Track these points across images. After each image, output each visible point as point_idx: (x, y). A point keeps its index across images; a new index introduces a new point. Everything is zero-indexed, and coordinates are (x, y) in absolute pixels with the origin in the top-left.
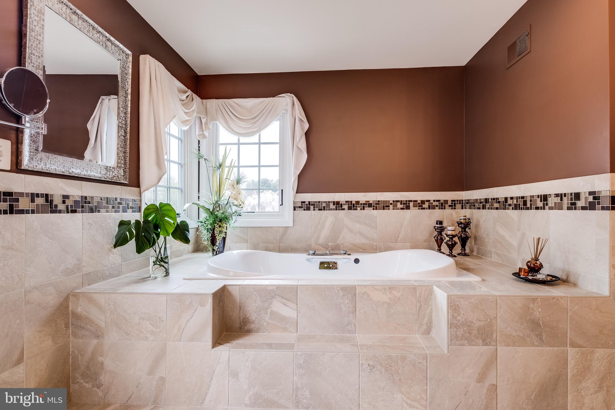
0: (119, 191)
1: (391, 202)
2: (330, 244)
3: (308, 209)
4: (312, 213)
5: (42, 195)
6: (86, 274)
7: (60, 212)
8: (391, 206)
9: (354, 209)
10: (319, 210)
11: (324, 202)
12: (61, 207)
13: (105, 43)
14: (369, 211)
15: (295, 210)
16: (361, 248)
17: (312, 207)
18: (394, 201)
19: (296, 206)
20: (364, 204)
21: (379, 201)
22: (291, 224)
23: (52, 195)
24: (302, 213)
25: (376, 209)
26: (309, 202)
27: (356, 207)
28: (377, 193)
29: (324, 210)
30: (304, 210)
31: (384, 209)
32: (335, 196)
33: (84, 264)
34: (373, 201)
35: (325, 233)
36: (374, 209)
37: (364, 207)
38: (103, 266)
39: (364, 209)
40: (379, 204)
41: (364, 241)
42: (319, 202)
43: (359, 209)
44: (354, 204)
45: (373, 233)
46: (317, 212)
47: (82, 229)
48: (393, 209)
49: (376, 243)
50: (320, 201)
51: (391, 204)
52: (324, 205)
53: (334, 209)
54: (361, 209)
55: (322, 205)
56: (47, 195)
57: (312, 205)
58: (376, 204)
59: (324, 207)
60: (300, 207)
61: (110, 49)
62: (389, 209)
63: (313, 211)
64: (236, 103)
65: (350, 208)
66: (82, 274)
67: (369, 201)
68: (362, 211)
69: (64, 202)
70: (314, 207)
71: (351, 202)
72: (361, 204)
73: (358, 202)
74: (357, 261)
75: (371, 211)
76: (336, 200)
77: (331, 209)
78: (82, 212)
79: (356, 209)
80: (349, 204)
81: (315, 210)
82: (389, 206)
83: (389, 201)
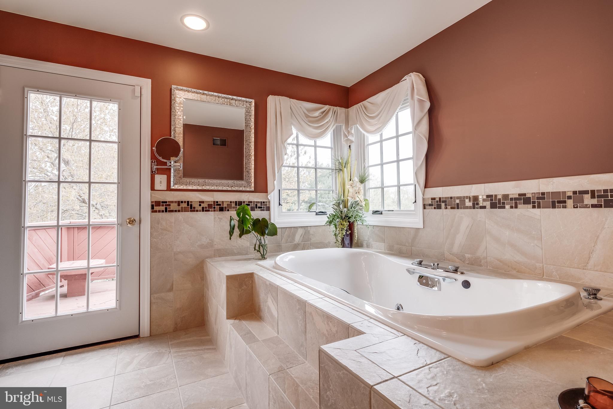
0: (247, 197)
1: (569, 194)
2: (467, 256)
3: (439, 207)
4: (444, 212)
5: (185, 202)
6: (217, 250)
7: (197, 211)
8: (570, 202)
9: (500, 208)
10: (452, 208)
11: (458, 198)
12: (198, 208)
13: (230, 102)
14: (525, 210)
15: (424, 208)
16: (515, 269)
17: (443, 205)
18: (575, 193)
19: (426, 203)
20: (516, 199)
21: (543, 194)
22: (421, 226)
23: (191, 202)
24: (433, 212)
25: (539, 207)
26: (440, 198)
27: (504, 203)
28: (540, 180)
29: (458, 208)
30: (435, 208)
31: (554, 207)
32: (471, 189)
33: (215, 243)
34: (532, 193)
35: (460, 239)
36: (534, 207)
37: (516, 204)
38: (232, 246)
39: (516, 207)
40: (544, 198)
41: (519, 258)
42: (451, 198)
43: (507, 207)
44: (499, 200)
45: (534, 246)
46: (449, 211)
47: (214, 221)
48: (574, 207)
49: (541, 265)
50: (453, 196)
51: (569, 198)
52: (458, 201)
53: (470, 208)
54: (512, 207)
55: (455, 201)
56: (188, 202)
57: (443, 202)
58: (538, 198)
59: (458, 204)
60: (430, 205)
61: (234, 104)
62: (565, 207)
63: (445, 210)
64: (370, 102)
65: (493, 206)
66: (214, 250)
67: (525, 195)
68: (514, 210)
69: (200, 205)
70: (446, 205)
71: (496, 196)
72: (511, 199)
73: (506, 197)
74: (466, 284)
75: (529, 210)
76: (472, 194)
77: (467, 208)
78: (214, 211)
79: (504, 207)
80: (492, 200)
81: (446, 209)
82: (565, 202)
83: (564, 193)
